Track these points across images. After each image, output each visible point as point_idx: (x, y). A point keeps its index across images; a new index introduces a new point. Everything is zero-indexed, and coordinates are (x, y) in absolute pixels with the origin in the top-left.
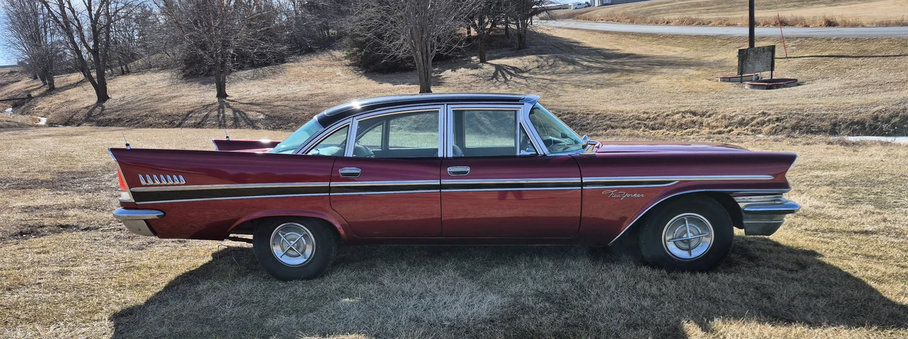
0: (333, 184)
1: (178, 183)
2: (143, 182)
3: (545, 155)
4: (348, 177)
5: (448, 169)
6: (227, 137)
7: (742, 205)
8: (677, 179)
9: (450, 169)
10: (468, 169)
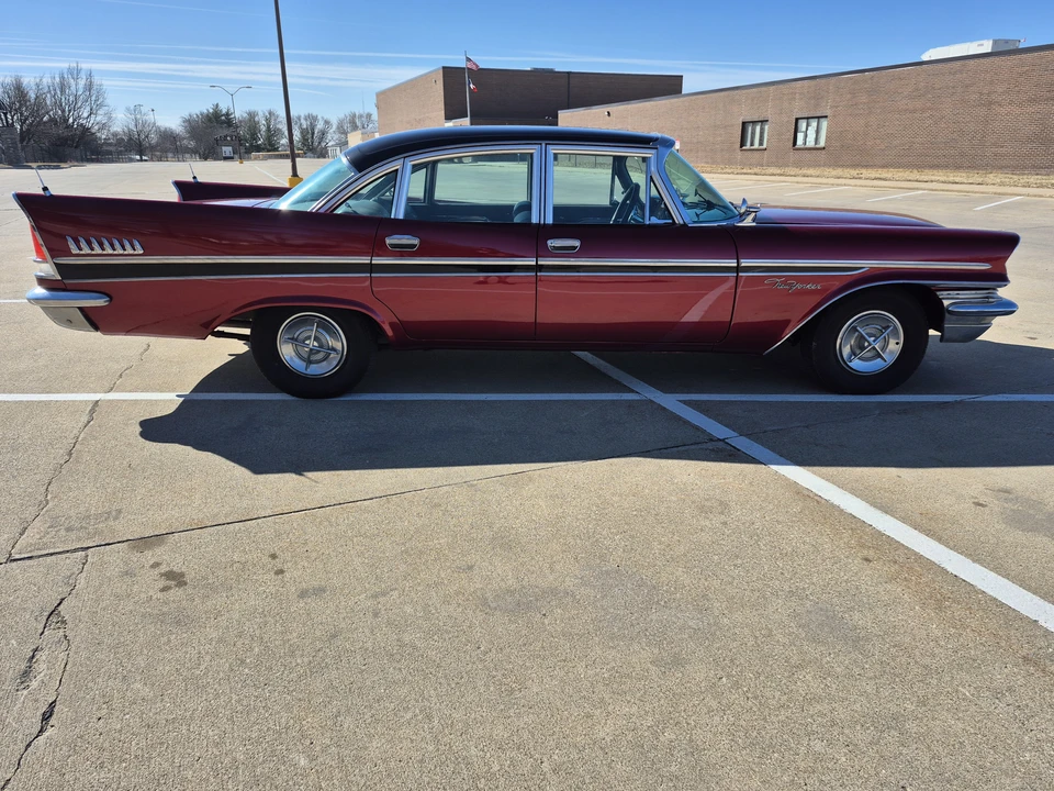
0: (377, 261)
1: (131, 253)
2: (75, 251)
3: (685, 225)
4: (402, 251)
5: (549, 242)
6: (195, 178)
7: (946, 303)
8: (867, 264)
9: (552, 243)
10: (577, 243)
